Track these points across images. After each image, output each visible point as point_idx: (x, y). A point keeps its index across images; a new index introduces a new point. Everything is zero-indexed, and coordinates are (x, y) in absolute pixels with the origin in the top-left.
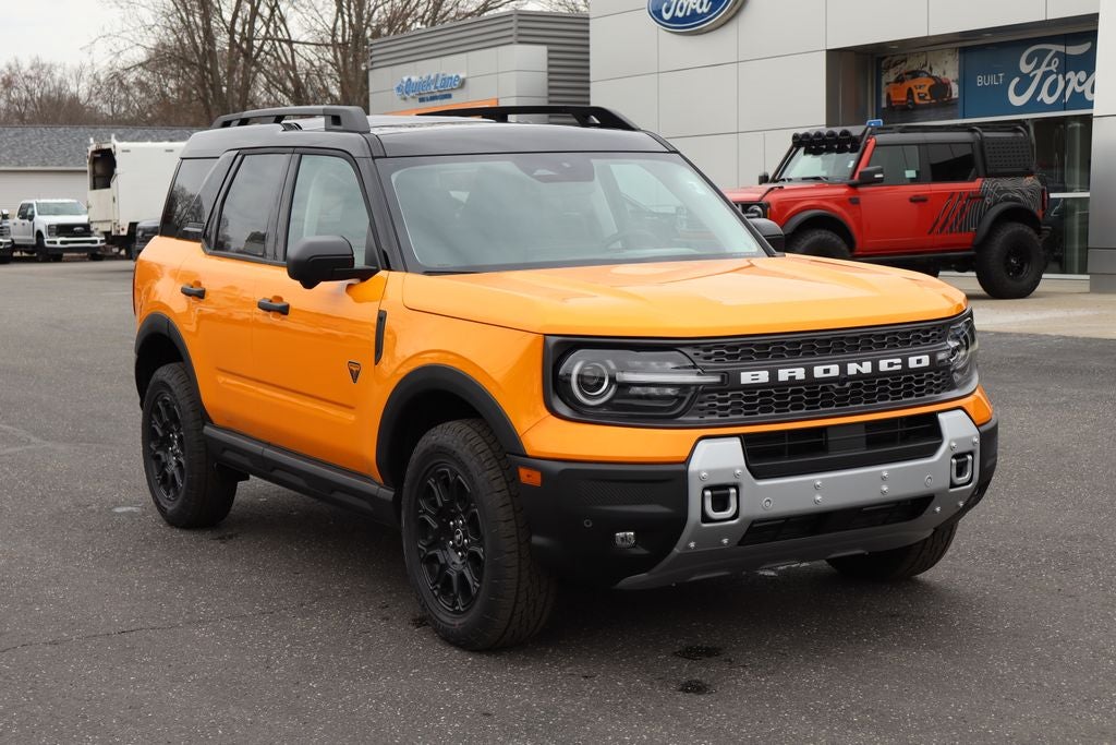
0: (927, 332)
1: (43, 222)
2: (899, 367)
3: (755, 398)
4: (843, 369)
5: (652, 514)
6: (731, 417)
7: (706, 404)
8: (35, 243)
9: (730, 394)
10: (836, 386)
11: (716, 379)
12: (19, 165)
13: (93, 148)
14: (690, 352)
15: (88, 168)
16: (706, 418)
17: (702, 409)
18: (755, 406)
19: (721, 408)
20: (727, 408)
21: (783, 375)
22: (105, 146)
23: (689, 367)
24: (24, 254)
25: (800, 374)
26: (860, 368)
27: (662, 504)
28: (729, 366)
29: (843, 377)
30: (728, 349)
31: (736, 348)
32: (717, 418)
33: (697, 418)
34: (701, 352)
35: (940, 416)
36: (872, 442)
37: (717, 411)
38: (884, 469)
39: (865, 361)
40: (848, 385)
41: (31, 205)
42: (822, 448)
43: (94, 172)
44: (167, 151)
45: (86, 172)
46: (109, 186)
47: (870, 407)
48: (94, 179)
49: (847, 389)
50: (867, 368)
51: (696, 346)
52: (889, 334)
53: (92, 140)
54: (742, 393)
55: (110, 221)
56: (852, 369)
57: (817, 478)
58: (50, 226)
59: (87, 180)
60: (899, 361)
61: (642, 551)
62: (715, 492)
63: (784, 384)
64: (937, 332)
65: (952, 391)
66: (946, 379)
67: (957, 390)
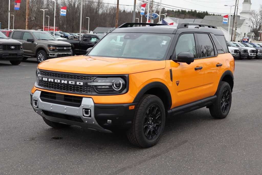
2: (74, 84)
4: (61, 81)
9: (42, 82)
21: (49, 80)
29: (60, 83)
31: (45, 73)
34: (41, 72)
37: (41, 85)
39: (66, 80)
42: (55, 98)
47: (67, 92)
49: (62, 86)
50: (66, 82)
52: (74, 75)
56: (63, 82)
57: (52, 104)
60: (74, 82)
63: (50, 82)
64: (89, 78)
65: (93, 93)
66: (91, 90)
67: (96, 93)
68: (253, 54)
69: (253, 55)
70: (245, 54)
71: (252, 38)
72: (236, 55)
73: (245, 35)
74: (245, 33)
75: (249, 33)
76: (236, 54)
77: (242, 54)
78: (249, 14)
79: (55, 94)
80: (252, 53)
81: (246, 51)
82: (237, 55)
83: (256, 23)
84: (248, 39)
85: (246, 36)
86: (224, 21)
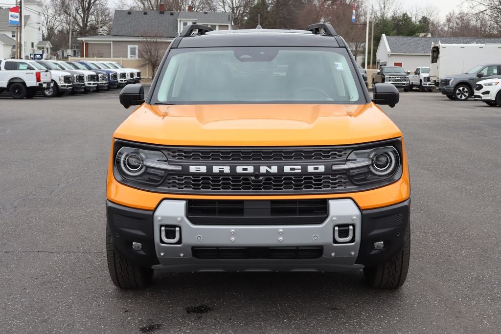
0: (329, 152)
1: (423, 75)
2: (300, 171)
3: (199, 181)
4: (257, 169)
5: (138, 235)
6: (185, 189)
7: (171, 181)
8: (419, 84)
9: (184, 177)
10: (253, 178)
11: (179, 168)
12: (425, 53)
13: (432, 46)
14: (166, 153)
15: (431, 54)
16: (171, 189)
17: (169, 183)
18: (199, 185)
19: (179, 184)
20: (182, 184)
21: (216, 169)
22: (436, 46)
23: (165, 161)
24: (417, 88)
25: (227, 169)
26: (269, 169)
27: (143, 231)
28: (185, 161)
29: (257, 174)
30: (185, 152)
31: (190, 152)
32: (177, 189)
33: (167, 188)
34: (171, 153)
35: (331, 202)
36: (274, 211)
37: (177, 185)
38: (281, 228)
39: (273, 166)
40: (261, 178)
41: (420, 69)
42: (241, 211)
43: (433, 56)
44: (462, 48)
45: (430, 55)
46: (436, 62)
48: (433, 58)
49: (261, 181)
50: (274, 169)
51: (168, 150)
53: (433, 43)
54: (191, 177)
55: (435, 76)
56: (263, 169)
57: (233, 228)
58: (425, 78)
59: (430, 59)
60: (300, 167)
61: (142, 253)
62: (167, 228)
63: (216, 174)
64: (337, 153)
65: (348, 187)
66: (343, 181)
67: (355, 187)
68: (92, 82)
69: (93, 84)
70: (81, 83)
71: (48, 52)
72: (68, 86)
73: (33, 46)
74: (32, 44)
75: (40, 42)
76: (67, 84)
77: (76, 85)
78: (36, 6)
79: (242, 201)
80: (91, 80)
81: (81, 78)
82: (70, 86)
83: (47, 23)
84: (41, 53)
85: (35, 48)
86: (11, 19)
